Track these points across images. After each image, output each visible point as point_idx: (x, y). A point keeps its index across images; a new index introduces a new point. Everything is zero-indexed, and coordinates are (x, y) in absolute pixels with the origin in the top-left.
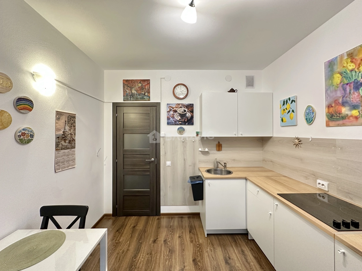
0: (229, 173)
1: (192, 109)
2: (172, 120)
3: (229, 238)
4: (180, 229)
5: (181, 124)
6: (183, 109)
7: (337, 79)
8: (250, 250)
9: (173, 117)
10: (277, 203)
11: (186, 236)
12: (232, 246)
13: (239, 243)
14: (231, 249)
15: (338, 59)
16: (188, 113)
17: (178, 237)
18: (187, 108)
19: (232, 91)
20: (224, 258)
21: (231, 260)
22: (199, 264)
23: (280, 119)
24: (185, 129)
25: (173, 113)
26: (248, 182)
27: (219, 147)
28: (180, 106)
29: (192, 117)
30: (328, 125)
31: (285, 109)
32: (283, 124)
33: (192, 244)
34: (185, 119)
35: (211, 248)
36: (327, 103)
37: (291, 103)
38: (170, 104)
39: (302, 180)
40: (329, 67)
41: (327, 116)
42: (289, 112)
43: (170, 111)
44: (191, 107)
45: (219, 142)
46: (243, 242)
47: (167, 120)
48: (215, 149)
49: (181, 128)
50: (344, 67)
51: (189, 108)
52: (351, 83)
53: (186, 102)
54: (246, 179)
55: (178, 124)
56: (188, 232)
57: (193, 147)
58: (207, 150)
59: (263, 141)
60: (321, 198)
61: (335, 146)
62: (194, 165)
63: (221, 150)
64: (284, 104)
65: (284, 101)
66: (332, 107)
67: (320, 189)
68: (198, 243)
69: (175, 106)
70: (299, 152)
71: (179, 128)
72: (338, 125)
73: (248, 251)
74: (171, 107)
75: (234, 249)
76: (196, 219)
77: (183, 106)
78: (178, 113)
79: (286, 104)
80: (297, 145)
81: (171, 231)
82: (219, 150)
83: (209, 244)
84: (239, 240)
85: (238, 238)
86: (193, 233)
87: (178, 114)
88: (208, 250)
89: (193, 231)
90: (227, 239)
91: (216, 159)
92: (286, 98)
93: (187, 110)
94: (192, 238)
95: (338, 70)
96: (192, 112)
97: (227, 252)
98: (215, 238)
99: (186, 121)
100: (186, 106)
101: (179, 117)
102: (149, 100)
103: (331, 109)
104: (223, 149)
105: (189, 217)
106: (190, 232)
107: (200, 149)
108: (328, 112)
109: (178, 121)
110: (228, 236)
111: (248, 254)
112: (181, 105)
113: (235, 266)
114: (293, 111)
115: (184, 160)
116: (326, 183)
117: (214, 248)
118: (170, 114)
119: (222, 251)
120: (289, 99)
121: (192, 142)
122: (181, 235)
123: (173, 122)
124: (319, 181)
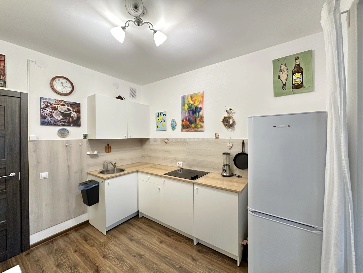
0: (122, 170)
1: (78, 109)
2: (49, 119)
3: (126, 225)
4: (71, 245)
5: (63, 125)
6: (66, 108)
7: (186, 107)
8: (143, 224)
9: (51, 115)
10: (164, 179)
11: (83, 246)
12: (131, 229)
13: (134, 224)
14: (131, 231)
15: (187, 96)
16: (73, 112)
17: (73, 252)
18: (72, 107)
19: (120, 98)
20: (128, 238)
21: (134, 237)
22: (110, 255)
23: (155, 126)
24: (69, 131)
25: (51, 111)
26: (139, 174)
27: (108, 149)
28: (61, 104)
29: (79, 118)
30: (182, 131)
31: (159, 119)
32: (158, 129)
33: (94, 248)
34: (69, 120)
35: (115, 239)
36: (182, 119)
37: (163, 116)
38: (46, 99)
39: (169, 164)
40: (183, 99)
41: (182, 126)
42: (162, 121)
43: (46, 108)
44: (78, 106)
45: (108, 145)
46: (137, 221)
47: (41, 119)
48: (104, 151)
49: (63, 129)
50: (189, 102)
51: (74, 107)
52: (191, 111)
53: (70, 99)
54: (137, 172)
55: (59, 125)
56: (84, 242)
57: (80, 151)
58: (96, 153)
59: (142, 142)
60: (179, 172)
61: (185, 142)
62: (81, 171)
63: (110, 152)
64: (158, 116)
65: (158, 114)
66: (184, 121)
67: (179, 167)
68: (100, 244)
69: (54, 102)
70: (168, 147)
71: (60, 130)
72: (187, 131)
73: (142, 225)
74: (48, 103)
75: (132, 229)
76: (85, 228)
77: (66, 104)
78: (60, 111)
79: (160, 116)
80: (166, 143)
81: (60, 254)
82: (108, 152)
83: (111, 238)
84: (133, 222)
85: (132, 221)
86: (89, 240)
87: (59, 113)
88: (113, 242)
89: (89, 238)
90: (124, 226)
91: (106, 161)
92: (160, 112)
93: (71, 109)
94: (91, 244)
95: (187, 102)
96: (79, 112)
97: (128, 233)
98: (114, 231)
99: (71, 121)
100: (71, 105)
101: (60, 116)
102: (5, 87)
103: (184, 122)
104: (112, 150)
105: (76, 229)
106: (86, 241)
107: (88, 153)
108: (182, 124)
109: (59, 121)
110: (124, 224)
111: (143, 226)
112: (63, 102)
113: (138, 238)
114: (164, 121)
115: (68, 167)
116: (181, 163)
117: (117, 238)
118: (46, 111)
119: (125, 236)
120: (162, 112)
121: (79, 145)
122: (76, 248)
123: (50, 122)
124: (178, 163)
